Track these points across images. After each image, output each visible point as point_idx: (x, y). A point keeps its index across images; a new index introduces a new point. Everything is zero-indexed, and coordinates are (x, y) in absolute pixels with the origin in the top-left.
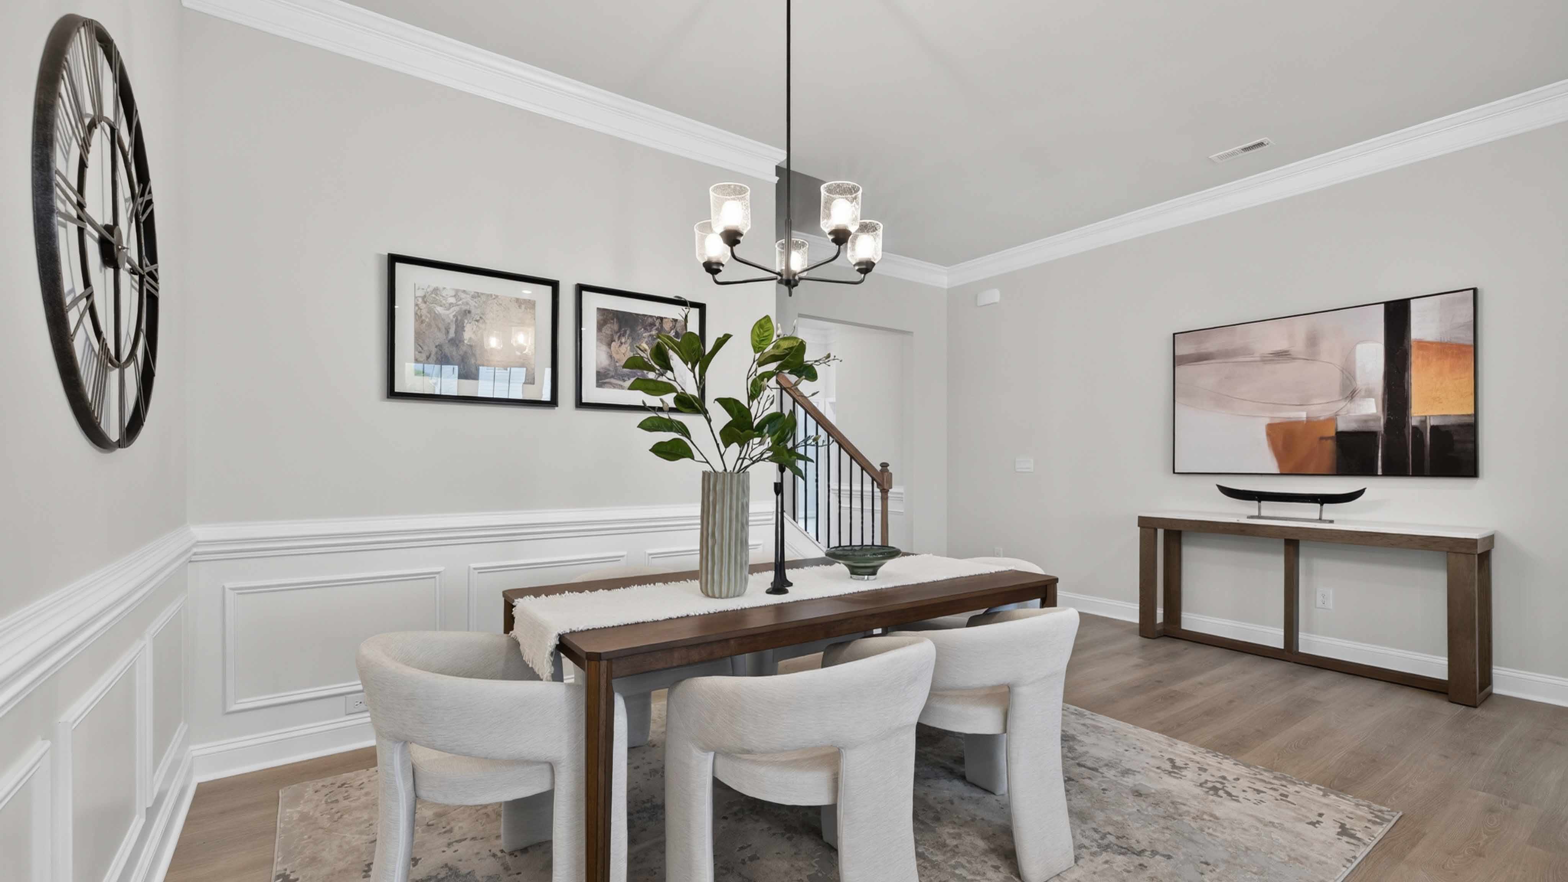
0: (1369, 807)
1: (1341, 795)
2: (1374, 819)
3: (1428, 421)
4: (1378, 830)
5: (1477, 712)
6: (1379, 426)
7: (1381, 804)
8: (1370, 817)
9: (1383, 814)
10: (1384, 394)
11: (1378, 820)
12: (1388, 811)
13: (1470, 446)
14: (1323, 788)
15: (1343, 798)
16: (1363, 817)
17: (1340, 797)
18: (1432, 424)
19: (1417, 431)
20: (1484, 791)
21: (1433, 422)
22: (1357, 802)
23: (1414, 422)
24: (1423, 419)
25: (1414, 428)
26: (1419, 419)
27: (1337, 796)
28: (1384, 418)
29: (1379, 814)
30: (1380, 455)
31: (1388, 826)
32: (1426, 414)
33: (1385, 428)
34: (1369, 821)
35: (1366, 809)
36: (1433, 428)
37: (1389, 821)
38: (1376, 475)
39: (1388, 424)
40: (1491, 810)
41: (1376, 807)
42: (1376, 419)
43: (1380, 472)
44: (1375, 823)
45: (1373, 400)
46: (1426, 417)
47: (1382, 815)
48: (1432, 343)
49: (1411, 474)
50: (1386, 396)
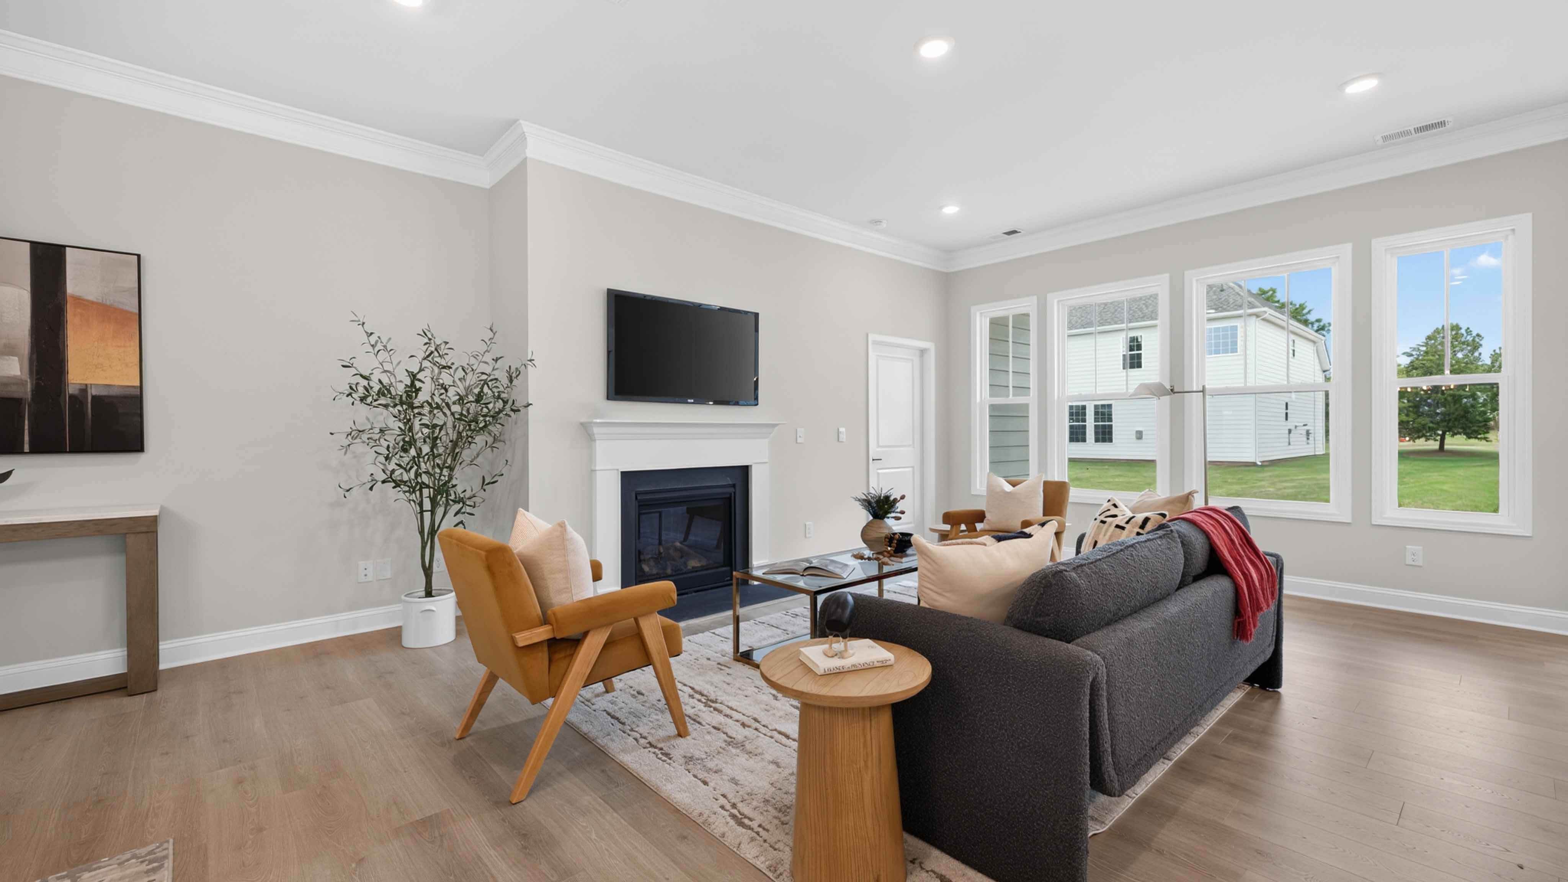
0: (134, 856)
1: (95, 866)
2: (150, 867)
3: (89, 391)
4: (164, 876)
5: (159, 694)
6: (26, 392)
7: (144, 844)
8: (144, 867)
9: (155, 853)
10: (32, 353)
11: (155, 865)
12: (158, 847)
13: (137, 419)
14: (64, 873)
15: (99, 868)
16: (138, 873)
17: (95, 869)
18: (94, 394)
19: (78, 400)
20: (221, 768)
21: (94, 392)
22: (118, 861)
23: (71, 390)
24: (84, 387)
25: (71, 396)
26: (78, 387)
27: (89, 872)
28: (32, 384)
29: (152, 856)
30: (26, 427)
31: (169, 864)
32: (86, 383)
33: (32, 394)
34: (148, 872)
35: (134, 861)
36: (93, 397)
37: (166, 857)
38: (21, 452)
39: (37, 390)
40: (240, 782)
41: (143, 851)
42: (22, 383)
43: (27, 448)
44: (154, 870)
45: (16, 358)
46: (86, 385)
47: (155, 856)
48: (93, 303)
49: (68, 450)
50: (35, 357)
